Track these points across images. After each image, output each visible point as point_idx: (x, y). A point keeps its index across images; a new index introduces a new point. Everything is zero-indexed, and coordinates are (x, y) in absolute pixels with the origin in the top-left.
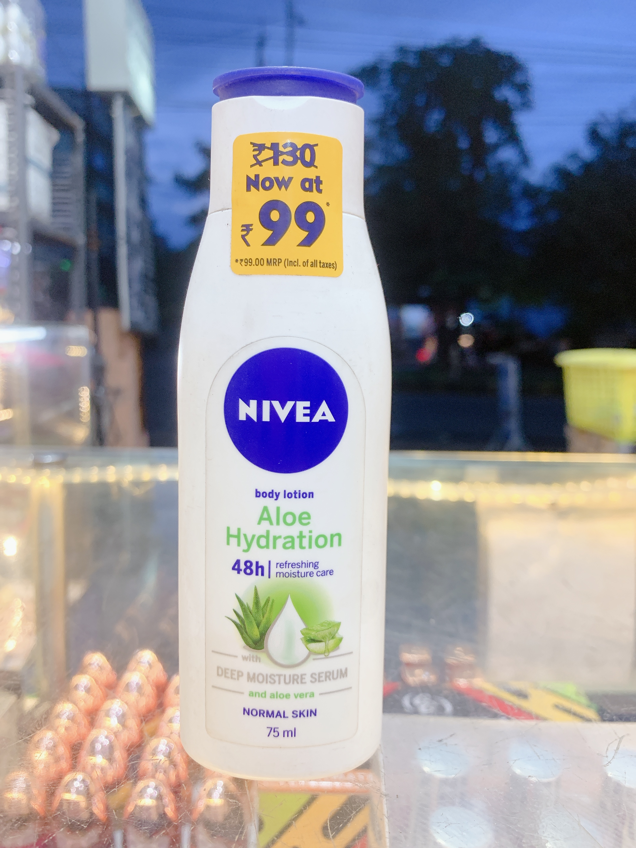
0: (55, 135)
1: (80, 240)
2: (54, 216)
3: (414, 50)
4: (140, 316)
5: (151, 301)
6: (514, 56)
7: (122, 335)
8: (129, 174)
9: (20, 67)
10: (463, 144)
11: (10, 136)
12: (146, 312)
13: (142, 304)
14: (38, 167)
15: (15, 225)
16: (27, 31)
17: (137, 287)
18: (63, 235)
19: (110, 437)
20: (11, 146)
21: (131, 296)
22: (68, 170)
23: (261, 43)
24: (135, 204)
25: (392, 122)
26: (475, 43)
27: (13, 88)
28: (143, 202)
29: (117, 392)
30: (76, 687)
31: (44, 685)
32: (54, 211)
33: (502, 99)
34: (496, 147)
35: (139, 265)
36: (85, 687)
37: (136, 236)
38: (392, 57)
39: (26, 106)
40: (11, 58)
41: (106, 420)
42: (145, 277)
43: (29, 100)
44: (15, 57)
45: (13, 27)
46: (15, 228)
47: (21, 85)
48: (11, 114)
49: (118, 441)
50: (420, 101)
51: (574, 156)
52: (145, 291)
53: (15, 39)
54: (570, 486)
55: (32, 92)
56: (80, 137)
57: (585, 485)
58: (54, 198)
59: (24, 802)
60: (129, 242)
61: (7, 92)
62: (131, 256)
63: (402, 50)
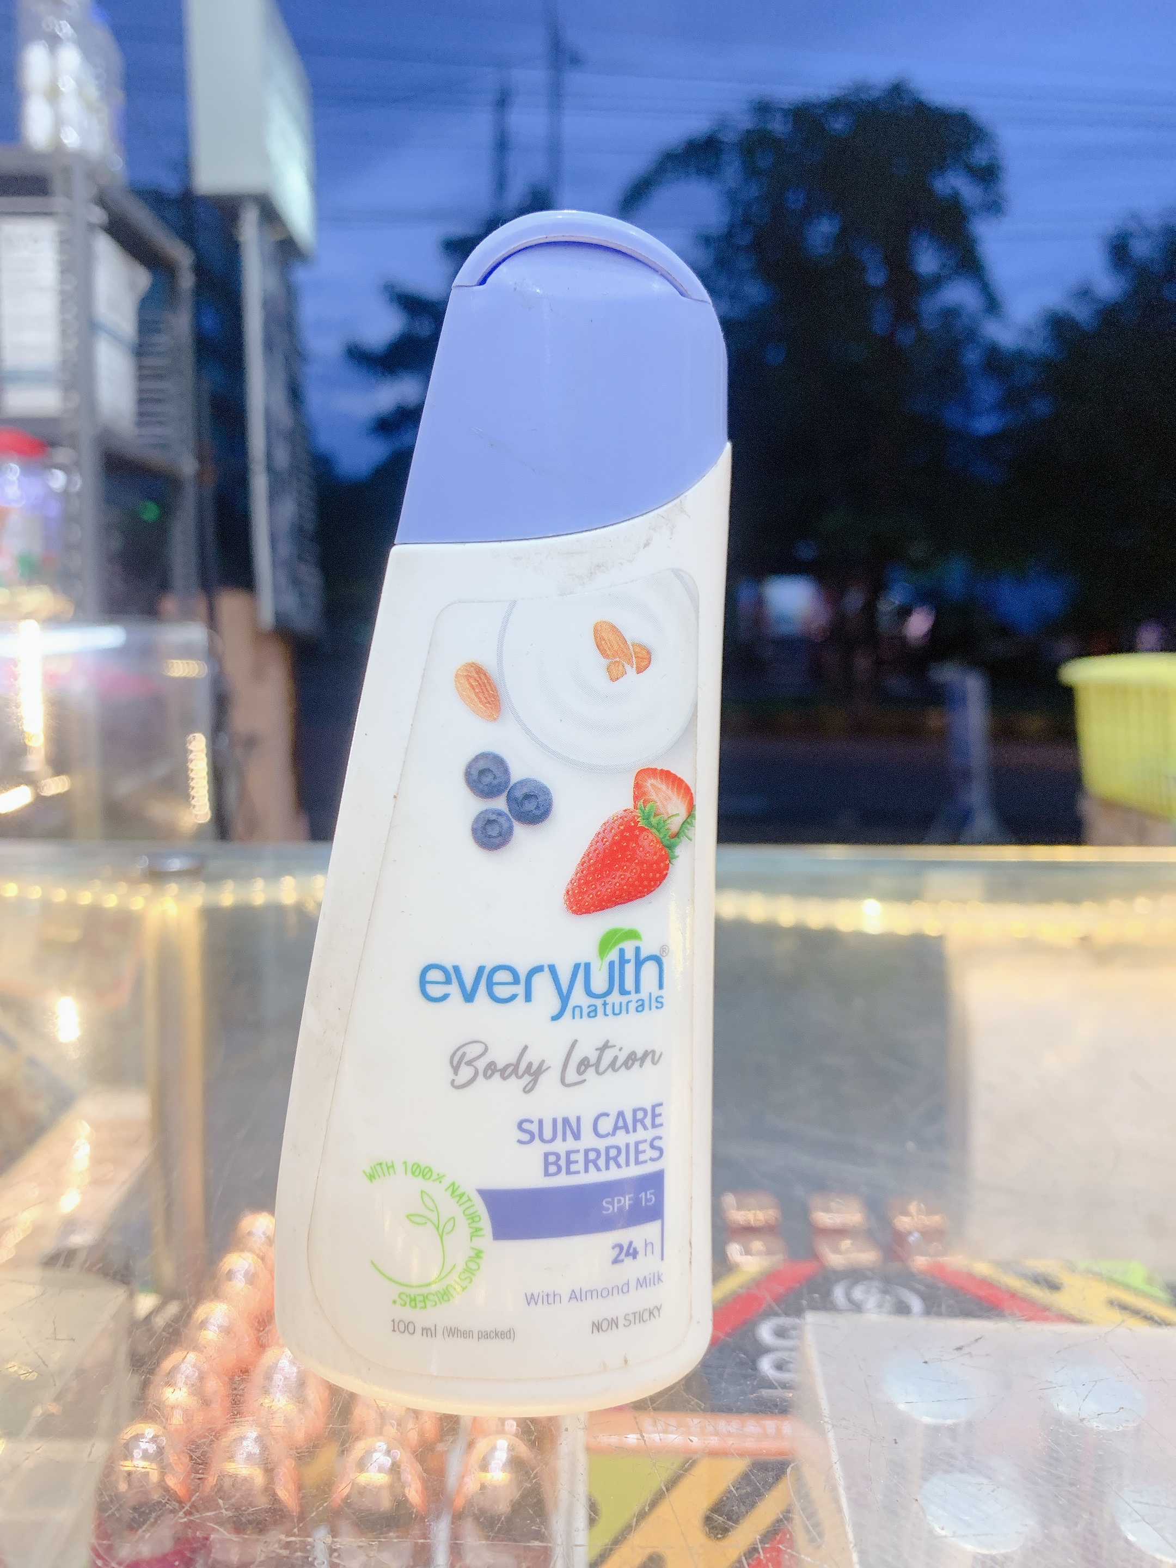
0: (143, 278)
1: (188, 466)
2: (140, 424)
3: (786, 106)
4: (290, 602)
5: (311, 577)
6: (969, 113)
7: (259, 636)
8: (269, 345)
9: (80, 156)
10: (876, 277)
11: (62, 282)
12: (301, 595)
13: (295, 582)
14: (115, 336)
15: (72, 441)
16: (93, 92)
17: (286, 549)
18: (156, 458)
19: (239, 826)
20: (65, 299)
21: (275, 565)
22: (162, 340)
23: (503, 101)
24: (280, 398)
25: (744, 239)
26: (897, 90)
27: (68, 195)
28: (295, 395)
29: (251, 742)
30: (230, 1275)
31: (168, 1270)
32: (141, 414)
33: (949, 191)
34: (936, 282)
35: (288, 509)
36: (247, 1273)
37: (282, 457)
38: (745, 122)
39: (91, 227)
40: (66, 141)
41: (232, 791)
42: (298, 531)
43: (98, 215)
44: (71, 139)
45: (68, 85)
46: (73, 446)
47: (82, 190)
48: (65, 243)
49: (253, 829)
50: (795, 200)
51: (1084, 293)
52: (300, 558)
53: (71, 106)
54: (1116, 906)
55: (101, 201)
56: (187, 281)
57: (1141, 904)
58: (140, 391)
59: (154, 1477)
60: (270, 469)
61: (58, 202)
62: (273, 496)
63: (763, 108)
